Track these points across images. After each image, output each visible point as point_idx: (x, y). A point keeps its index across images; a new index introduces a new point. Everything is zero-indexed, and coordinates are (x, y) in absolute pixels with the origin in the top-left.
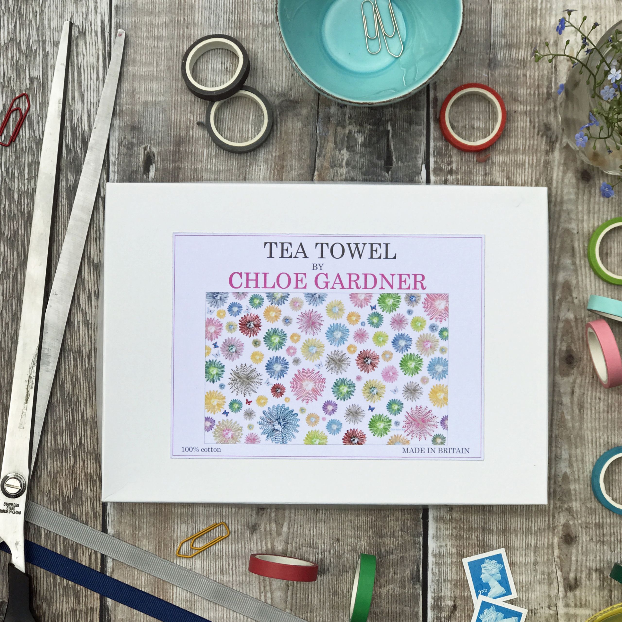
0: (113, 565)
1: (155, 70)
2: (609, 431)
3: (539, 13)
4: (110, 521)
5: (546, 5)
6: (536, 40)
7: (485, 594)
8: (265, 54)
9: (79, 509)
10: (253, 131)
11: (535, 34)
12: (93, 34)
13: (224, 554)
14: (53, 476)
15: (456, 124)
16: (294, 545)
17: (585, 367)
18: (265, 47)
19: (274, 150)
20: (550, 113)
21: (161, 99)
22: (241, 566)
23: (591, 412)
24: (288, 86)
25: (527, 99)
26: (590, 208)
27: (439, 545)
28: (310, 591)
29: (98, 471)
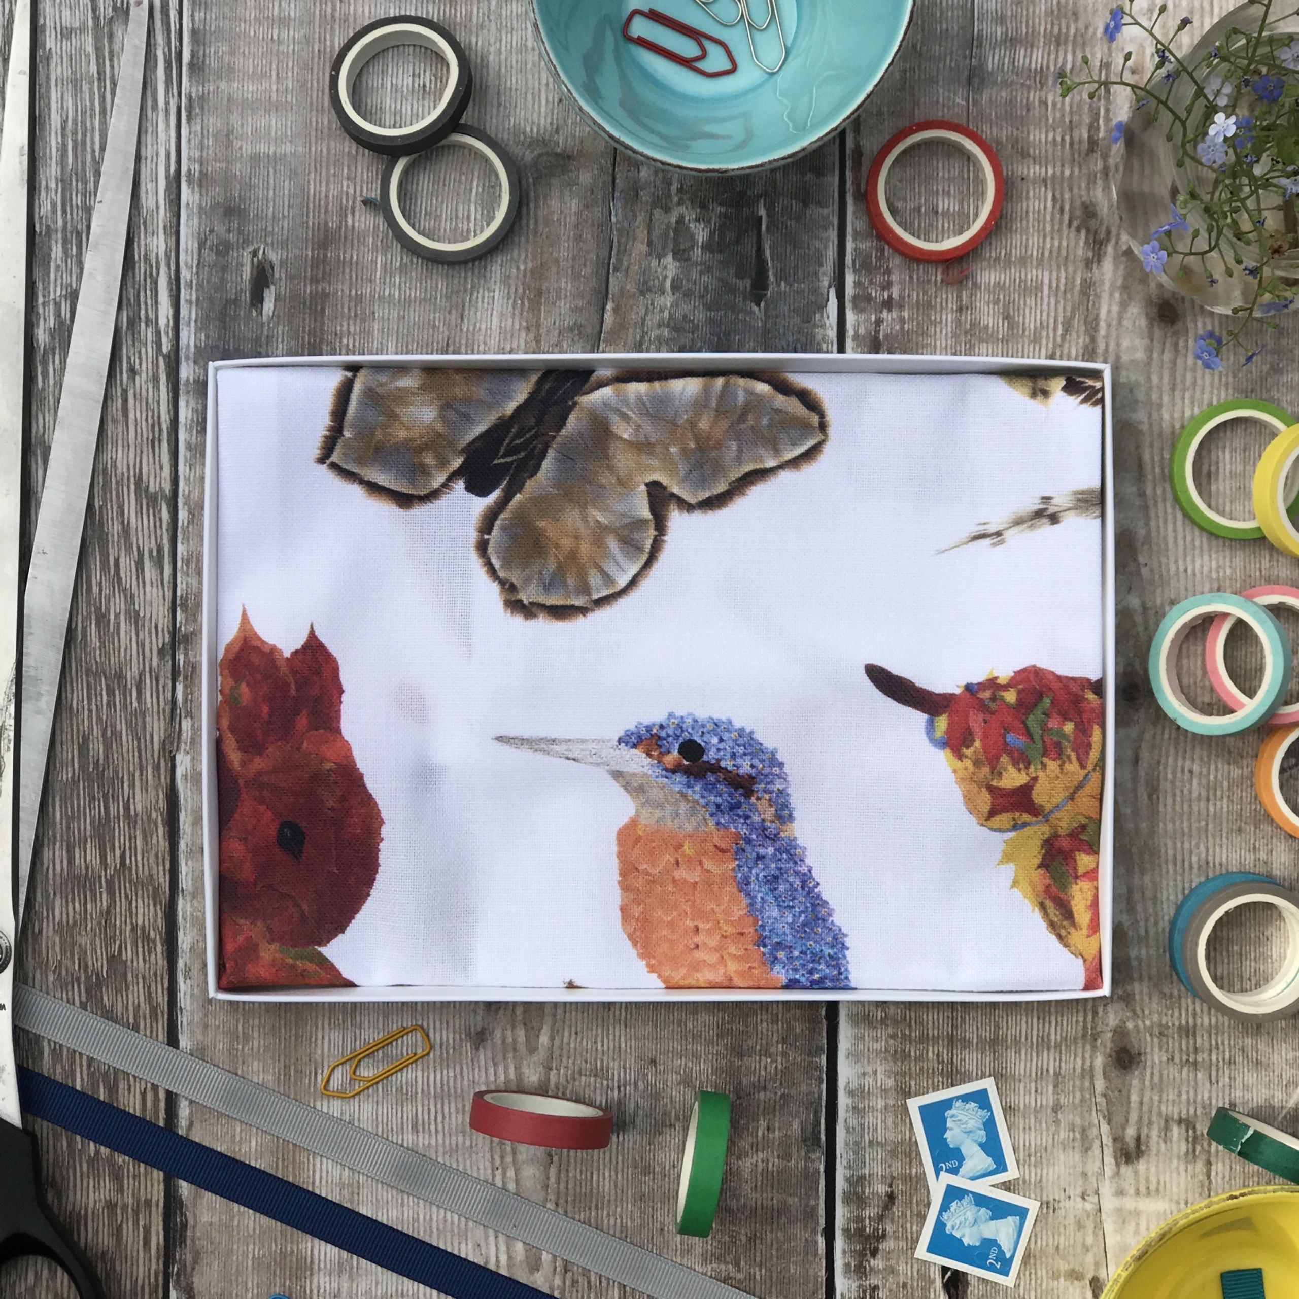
0: (191, 1113)
1: (274, 88)
2: (1210, 839)
4: (185, 1023)
6: (1068, 28)
7: (954, 1171)
8: (503, 57)
9: (119, 999)
10: (479, 217)
11: (1065, 17)
13: (419, 1091)
14: (66, 931)
15: (899, 205)
16: (562, 1071)
18: (504, 42)
19: (523, 257)
20: (1095, 182)
21: (288, 150)
22: (453, 1116)
23: (1174, 801)
24: (551, 124)
25: (1046, 152)
26: (1175, 379)
27: (861, 1070)
29: (159, 920)
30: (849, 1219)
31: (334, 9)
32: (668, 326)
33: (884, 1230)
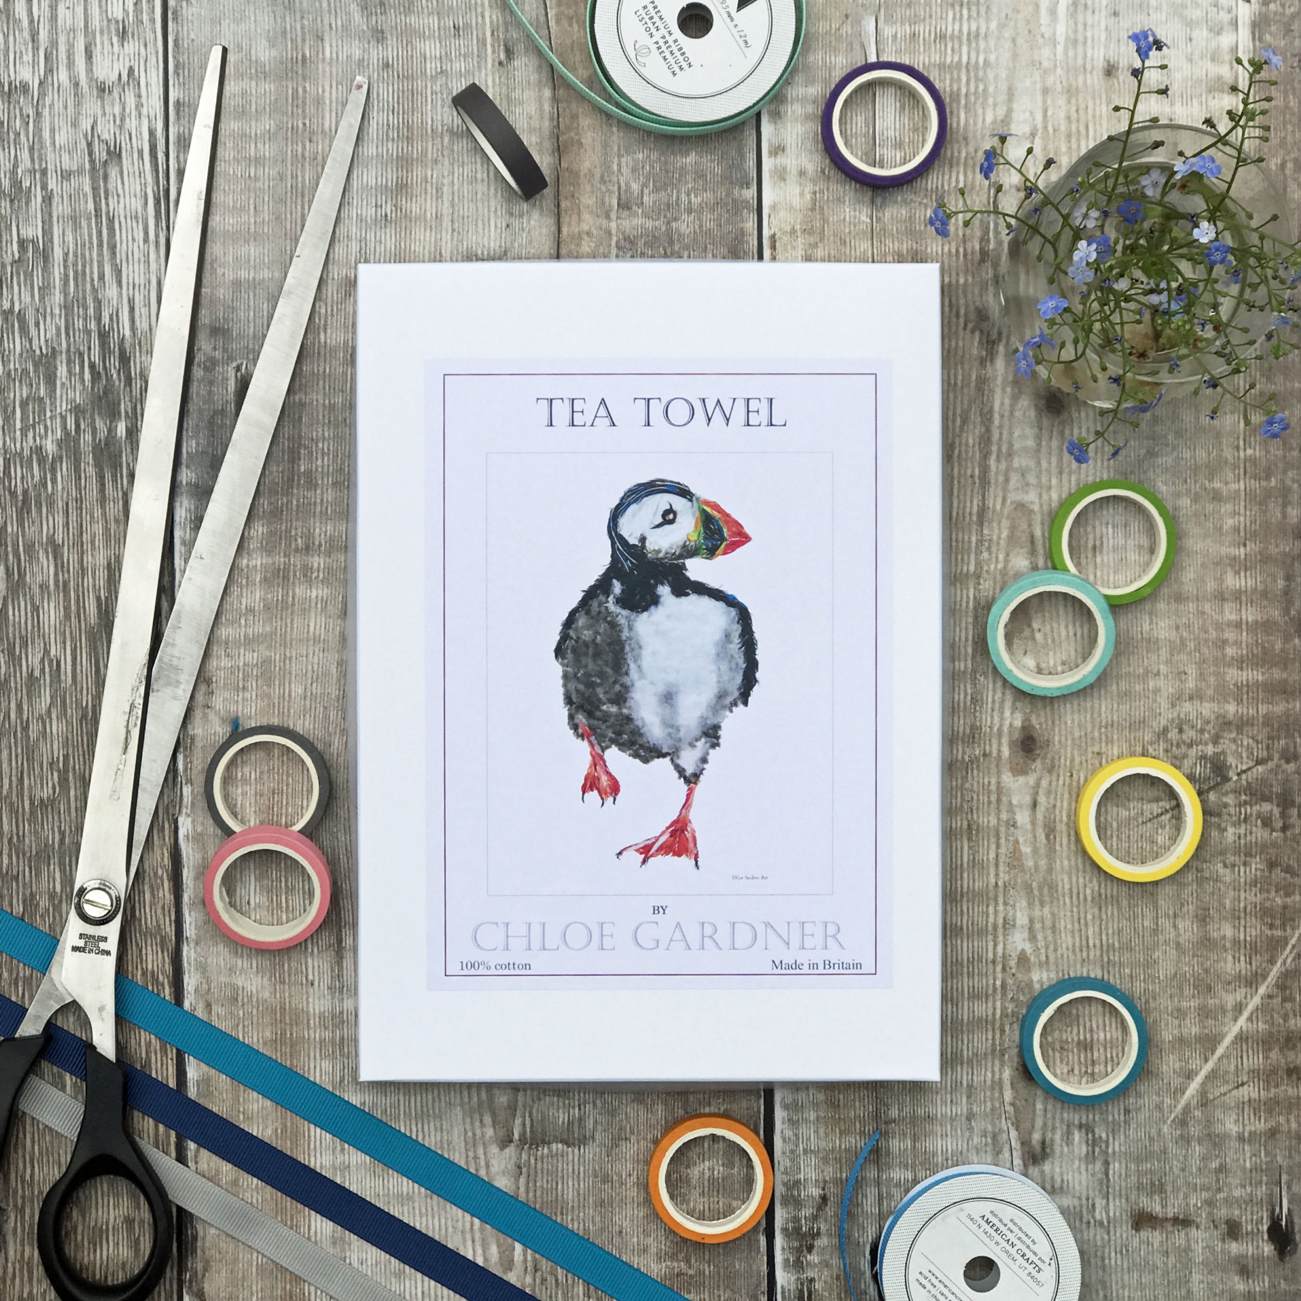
1: (252, 220)
3: (963, 102)
5: (977, 87)
8: (456, 188)
9: (132, 1036)
11: (958, 142)
12: (136, 155)
16: (529, 1092)
17: (1057, 757)
18: (456, 175)
20: (987, 289)
21: (266, 276)
23: (1069, 840)
24: (500, 247)
29: (167, 966)
30: (787, 1219)
31: (304, 148)
33: (819, 1229)
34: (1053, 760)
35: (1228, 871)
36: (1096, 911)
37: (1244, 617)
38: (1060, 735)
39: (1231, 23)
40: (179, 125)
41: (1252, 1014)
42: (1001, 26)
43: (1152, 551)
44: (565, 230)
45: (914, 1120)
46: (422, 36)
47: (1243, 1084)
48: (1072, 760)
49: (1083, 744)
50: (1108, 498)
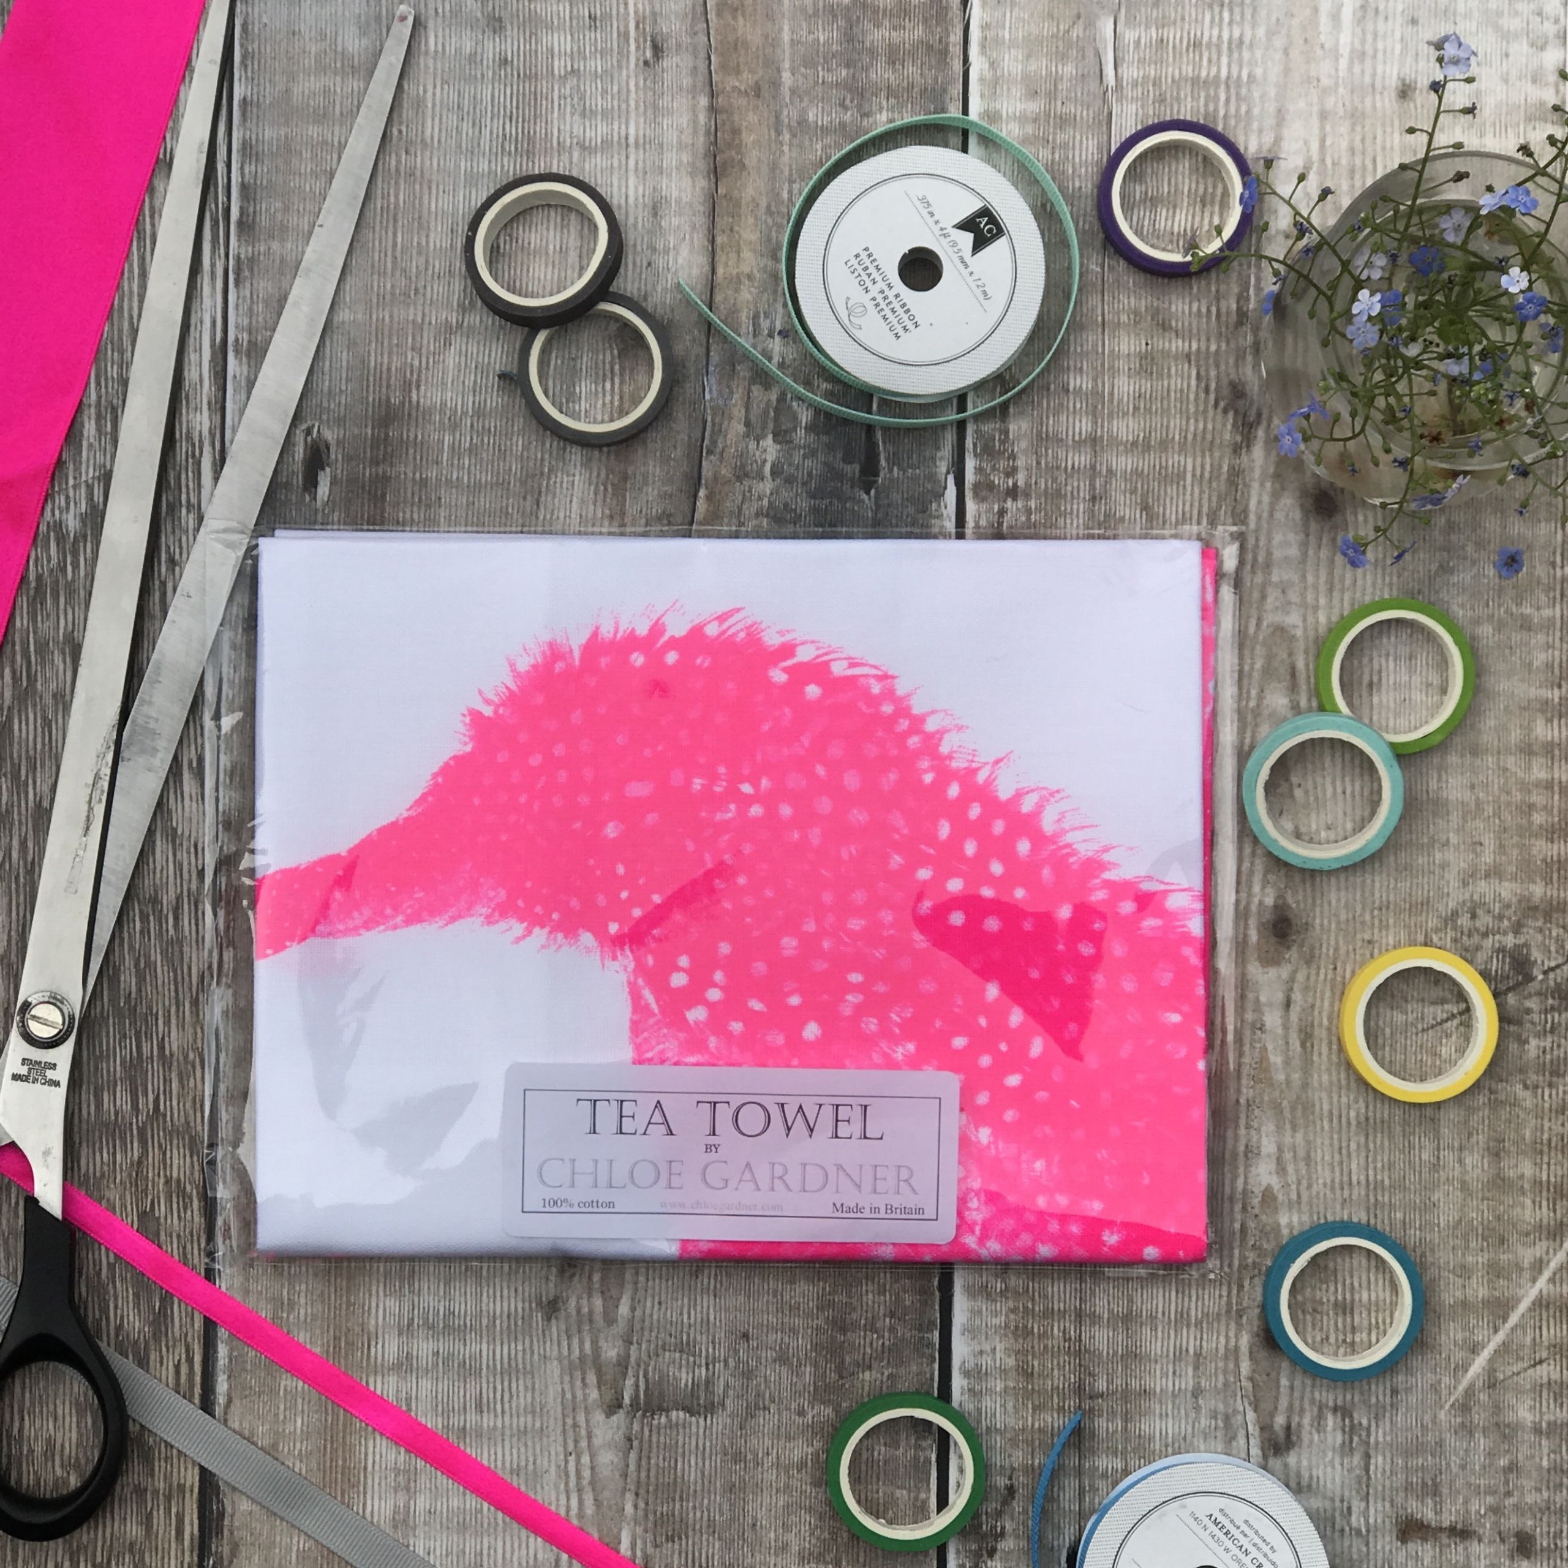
0: (230, 1389)
5: (1238, 110)
6: (1215, 188)
11: (1212, 175)
13: (484, 1366)
14: (94, 1185)
16: (644, 1346)
17: (1317, 945)
20: (1244, 358)
21: (347, 318)
22: (521, 1394)
23: (1330, 1049)
24: (640, 289)
25: (1190, 324)
26: (1333, 580)
27: (977, 1348)
28: (680, 1450)
29: (196, 1173)
32: (767, 516)
33: (1003, 1528)
34: (1312, 949)
35: (1528, 1093)
36: (1362, 1139)
37: (1556, 776)
38: (1322, 918)
39: (1557, 36)
40: (245, 129)
41: (1555, 1274)
42: (1271, 34)
43: (1444, 691)
44: (720, 271)
45: (1126, 1395)
46: (550, 27)
47: (1541, 1362)
48: (1336, 949)
49: (1351, 929)
50: (1389, 621)
